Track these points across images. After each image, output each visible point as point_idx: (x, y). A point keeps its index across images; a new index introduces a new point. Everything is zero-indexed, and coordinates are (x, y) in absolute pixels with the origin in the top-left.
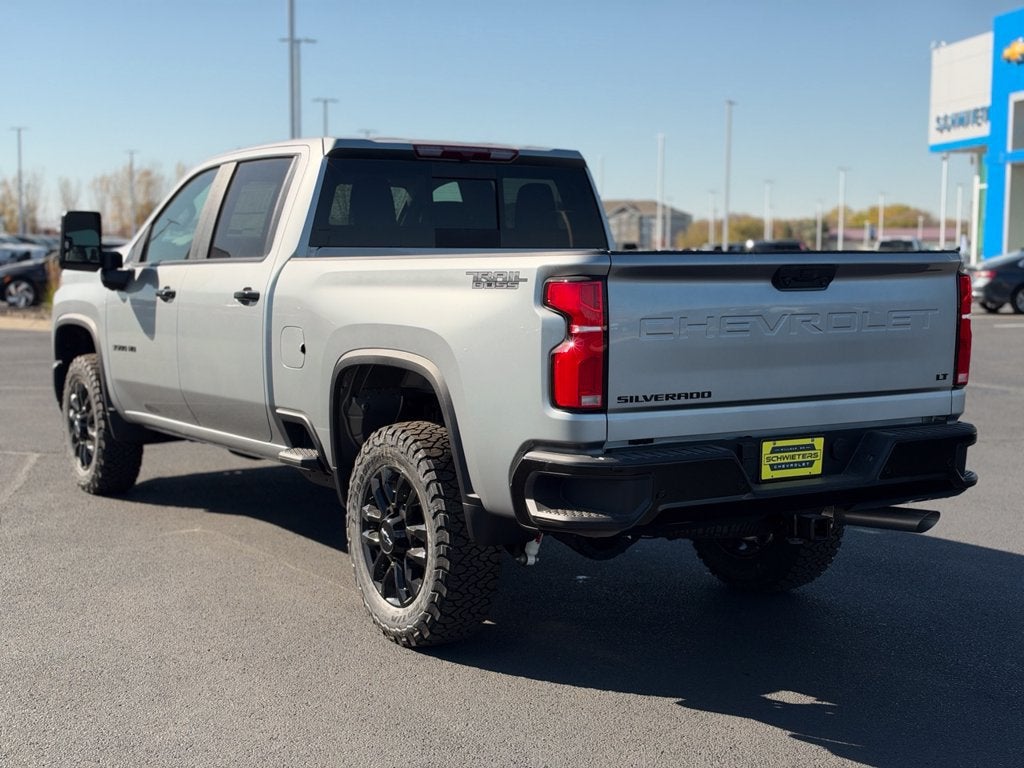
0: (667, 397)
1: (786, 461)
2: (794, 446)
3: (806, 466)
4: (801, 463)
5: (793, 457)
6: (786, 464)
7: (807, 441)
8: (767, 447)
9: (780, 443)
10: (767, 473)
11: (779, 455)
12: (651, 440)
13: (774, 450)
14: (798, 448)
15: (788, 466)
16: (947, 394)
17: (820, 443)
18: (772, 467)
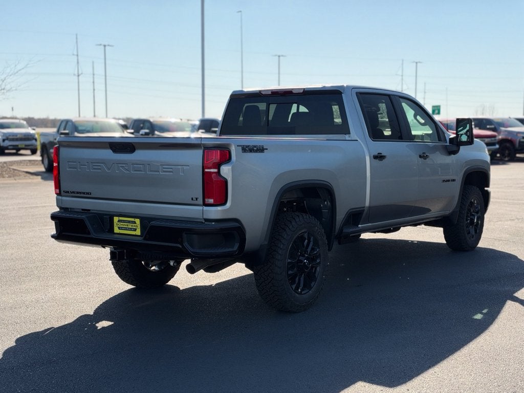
0: (77, 193)
1: (124, 226)
2: (127, 221)
3: (133, 231)
4: (131, 228)
5: (128, 225)
6: (125, 228)
7: (132, 219)
8: (116, 219)
9: (121, 218)
10: (116, 230)
11: (122, 223)
12: (89, 210)
13: (119, 221)
14: (129, 222)
15: (126, 229)
16: (200, 208)
17: (138, 221)
18: (119, 228)
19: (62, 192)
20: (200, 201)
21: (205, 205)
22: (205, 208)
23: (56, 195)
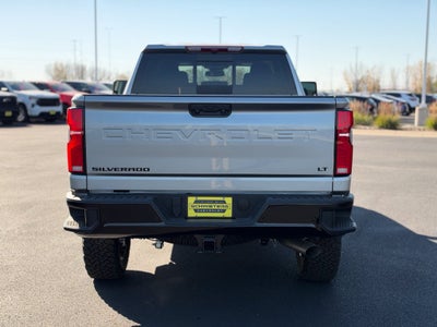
1: (205, 208)
3: (220, 212)
4: (216, 210)
5: (211, 206)
8: (191, 200)
9: (200, 198)
10: (191, 213)
13: (196, 202)
14: (214, 202)
16: (329, 179)
17: (229, 200)
18: (196, 211)
19: (89, 170)
20: (330, 171)
21: (336, 175)
22: (336, 179)
23: (70, 174)
